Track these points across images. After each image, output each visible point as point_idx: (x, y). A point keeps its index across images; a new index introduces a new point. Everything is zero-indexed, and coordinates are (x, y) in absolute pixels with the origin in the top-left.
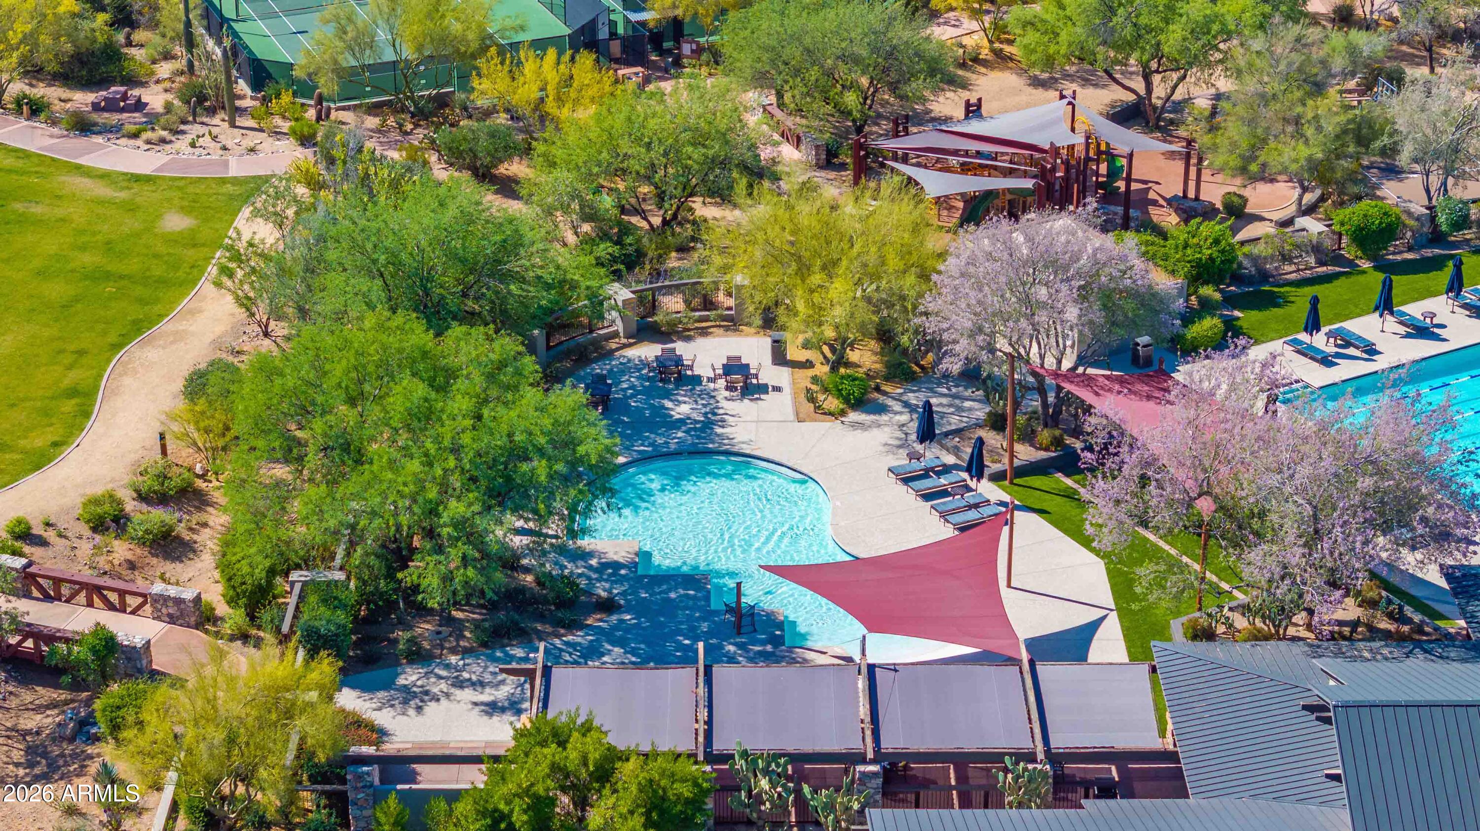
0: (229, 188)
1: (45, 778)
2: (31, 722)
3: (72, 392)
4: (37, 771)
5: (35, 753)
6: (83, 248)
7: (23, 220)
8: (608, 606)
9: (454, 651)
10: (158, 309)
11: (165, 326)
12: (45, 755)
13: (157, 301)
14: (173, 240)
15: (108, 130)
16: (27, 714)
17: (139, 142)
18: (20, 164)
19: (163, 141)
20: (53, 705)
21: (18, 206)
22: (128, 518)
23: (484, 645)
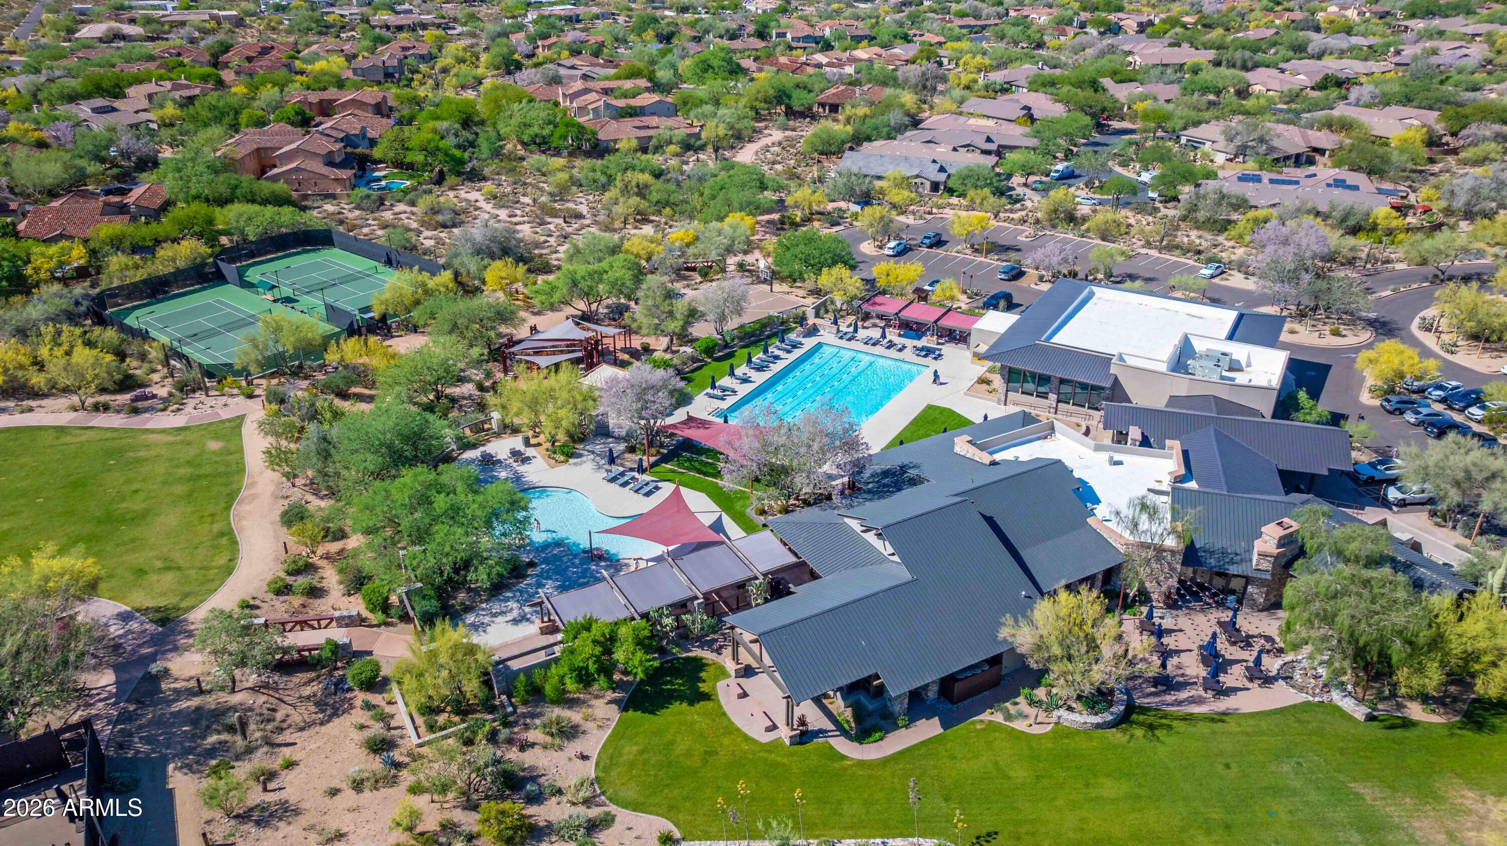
0: (227, 424)
1: (335, 714)
2: (307, 691)
3: (222, 534)
4: (328, 713)
5: (321, 705)
6: (178, 467)
7: (137, 461)
8: (532, 564)
9: (481, 602)
10: (235, 486)
11: (243, 493)
12: (327, 704)
13: (231, 483)
14: (219, 453)
15: (146, 410)
16: (302, 688)
17: (168, 413)
18: (115, 435)
19: (179, 410)
20: (311, 680)
21: (131, 454)
22: (291, 586)
23: (493, 596)
